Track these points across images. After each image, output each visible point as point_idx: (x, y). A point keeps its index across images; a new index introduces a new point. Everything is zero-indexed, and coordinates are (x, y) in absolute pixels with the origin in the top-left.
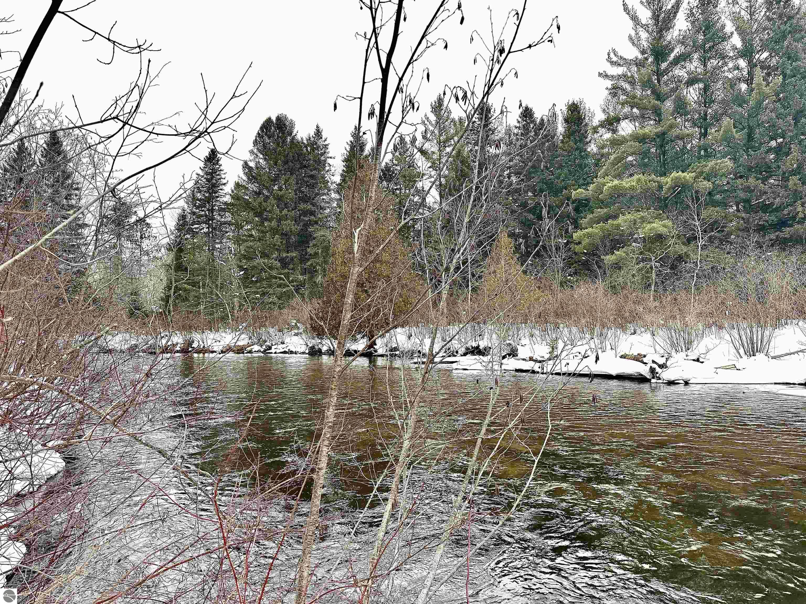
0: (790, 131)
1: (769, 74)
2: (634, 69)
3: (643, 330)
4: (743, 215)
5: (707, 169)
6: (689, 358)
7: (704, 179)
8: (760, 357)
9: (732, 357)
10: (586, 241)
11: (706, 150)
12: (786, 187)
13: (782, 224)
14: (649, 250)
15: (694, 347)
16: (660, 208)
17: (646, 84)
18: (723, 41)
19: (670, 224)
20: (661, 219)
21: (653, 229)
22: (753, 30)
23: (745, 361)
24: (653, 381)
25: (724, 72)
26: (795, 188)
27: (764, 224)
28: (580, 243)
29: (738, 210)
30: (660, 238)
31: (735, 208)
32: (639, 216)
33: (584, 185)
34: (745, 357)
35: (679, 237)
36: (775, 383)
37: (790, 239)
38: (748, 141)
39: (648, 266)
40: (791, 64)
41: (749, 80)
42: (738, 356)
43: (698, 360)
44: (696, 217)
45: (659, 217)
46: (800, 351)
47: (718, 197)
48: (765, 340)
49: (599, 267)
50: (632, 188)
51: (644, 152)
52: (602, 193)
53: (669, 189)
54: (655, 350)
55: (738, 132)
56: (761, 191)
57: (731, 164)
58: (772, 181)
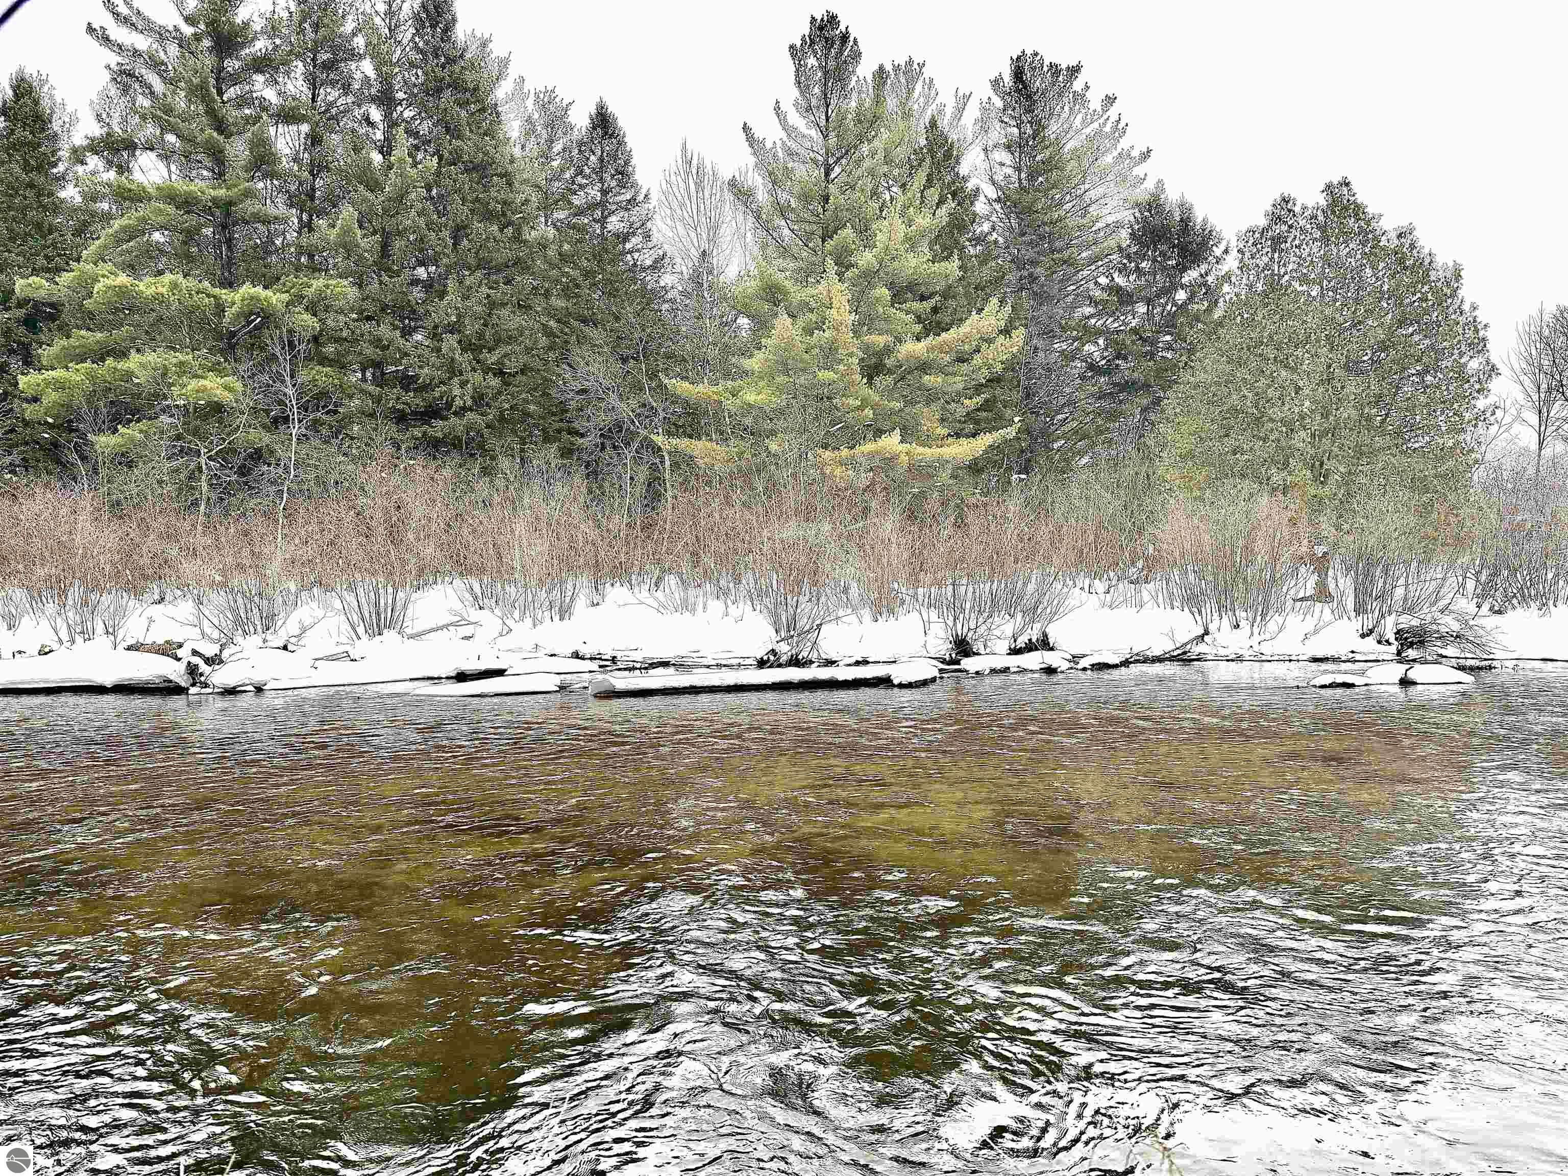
0: (446, 256)
1: (417, 148)
2: (173, 49)
3: (179, 593)
4: (371, 388)
5: (310, 292)
6: (269, 644)
7: (307, 309)
8: (390, 635)
9: (344, 639)
10: (51, 397)
11: (311, 256)
12: (439, 350)
13: (431, 413)
14: (196, 433)
15: (279, 623)
16: (222, 351)
17: (198, 92)
19: (239, 386)
20: (221, 373)
21: (203, 392)
22: (394, 60)
23: (365, 646)
24: (193, 690)
26: (451, 355)
27: (403, 410)
28: (35, 400)
29: (364, 379)
30: (217, 409)
31: (359, 375)
32: (174, 361)
33: (48, 270)
34: (365, 637)
35: (255, 411)
36: (411, 680)
37: (443, 441)
38: (382, 257)
39: (192, 466)
40: (450, 141)
41: (386, 149)
42: (354, 637)
43: (285, 648)
44: (288, 379)
45: (215, 368)
46: (451, 625)
47: (330, 349)
48: (399, 605)
49: (83, 458)
50: (158, 298)
51: (189, 232)
52: (90, 295)
53: (238, 315)
54: (203, 634)
55: (364, 236)
56: (399, 350)
57: (353, 293)
58: (418, 337)
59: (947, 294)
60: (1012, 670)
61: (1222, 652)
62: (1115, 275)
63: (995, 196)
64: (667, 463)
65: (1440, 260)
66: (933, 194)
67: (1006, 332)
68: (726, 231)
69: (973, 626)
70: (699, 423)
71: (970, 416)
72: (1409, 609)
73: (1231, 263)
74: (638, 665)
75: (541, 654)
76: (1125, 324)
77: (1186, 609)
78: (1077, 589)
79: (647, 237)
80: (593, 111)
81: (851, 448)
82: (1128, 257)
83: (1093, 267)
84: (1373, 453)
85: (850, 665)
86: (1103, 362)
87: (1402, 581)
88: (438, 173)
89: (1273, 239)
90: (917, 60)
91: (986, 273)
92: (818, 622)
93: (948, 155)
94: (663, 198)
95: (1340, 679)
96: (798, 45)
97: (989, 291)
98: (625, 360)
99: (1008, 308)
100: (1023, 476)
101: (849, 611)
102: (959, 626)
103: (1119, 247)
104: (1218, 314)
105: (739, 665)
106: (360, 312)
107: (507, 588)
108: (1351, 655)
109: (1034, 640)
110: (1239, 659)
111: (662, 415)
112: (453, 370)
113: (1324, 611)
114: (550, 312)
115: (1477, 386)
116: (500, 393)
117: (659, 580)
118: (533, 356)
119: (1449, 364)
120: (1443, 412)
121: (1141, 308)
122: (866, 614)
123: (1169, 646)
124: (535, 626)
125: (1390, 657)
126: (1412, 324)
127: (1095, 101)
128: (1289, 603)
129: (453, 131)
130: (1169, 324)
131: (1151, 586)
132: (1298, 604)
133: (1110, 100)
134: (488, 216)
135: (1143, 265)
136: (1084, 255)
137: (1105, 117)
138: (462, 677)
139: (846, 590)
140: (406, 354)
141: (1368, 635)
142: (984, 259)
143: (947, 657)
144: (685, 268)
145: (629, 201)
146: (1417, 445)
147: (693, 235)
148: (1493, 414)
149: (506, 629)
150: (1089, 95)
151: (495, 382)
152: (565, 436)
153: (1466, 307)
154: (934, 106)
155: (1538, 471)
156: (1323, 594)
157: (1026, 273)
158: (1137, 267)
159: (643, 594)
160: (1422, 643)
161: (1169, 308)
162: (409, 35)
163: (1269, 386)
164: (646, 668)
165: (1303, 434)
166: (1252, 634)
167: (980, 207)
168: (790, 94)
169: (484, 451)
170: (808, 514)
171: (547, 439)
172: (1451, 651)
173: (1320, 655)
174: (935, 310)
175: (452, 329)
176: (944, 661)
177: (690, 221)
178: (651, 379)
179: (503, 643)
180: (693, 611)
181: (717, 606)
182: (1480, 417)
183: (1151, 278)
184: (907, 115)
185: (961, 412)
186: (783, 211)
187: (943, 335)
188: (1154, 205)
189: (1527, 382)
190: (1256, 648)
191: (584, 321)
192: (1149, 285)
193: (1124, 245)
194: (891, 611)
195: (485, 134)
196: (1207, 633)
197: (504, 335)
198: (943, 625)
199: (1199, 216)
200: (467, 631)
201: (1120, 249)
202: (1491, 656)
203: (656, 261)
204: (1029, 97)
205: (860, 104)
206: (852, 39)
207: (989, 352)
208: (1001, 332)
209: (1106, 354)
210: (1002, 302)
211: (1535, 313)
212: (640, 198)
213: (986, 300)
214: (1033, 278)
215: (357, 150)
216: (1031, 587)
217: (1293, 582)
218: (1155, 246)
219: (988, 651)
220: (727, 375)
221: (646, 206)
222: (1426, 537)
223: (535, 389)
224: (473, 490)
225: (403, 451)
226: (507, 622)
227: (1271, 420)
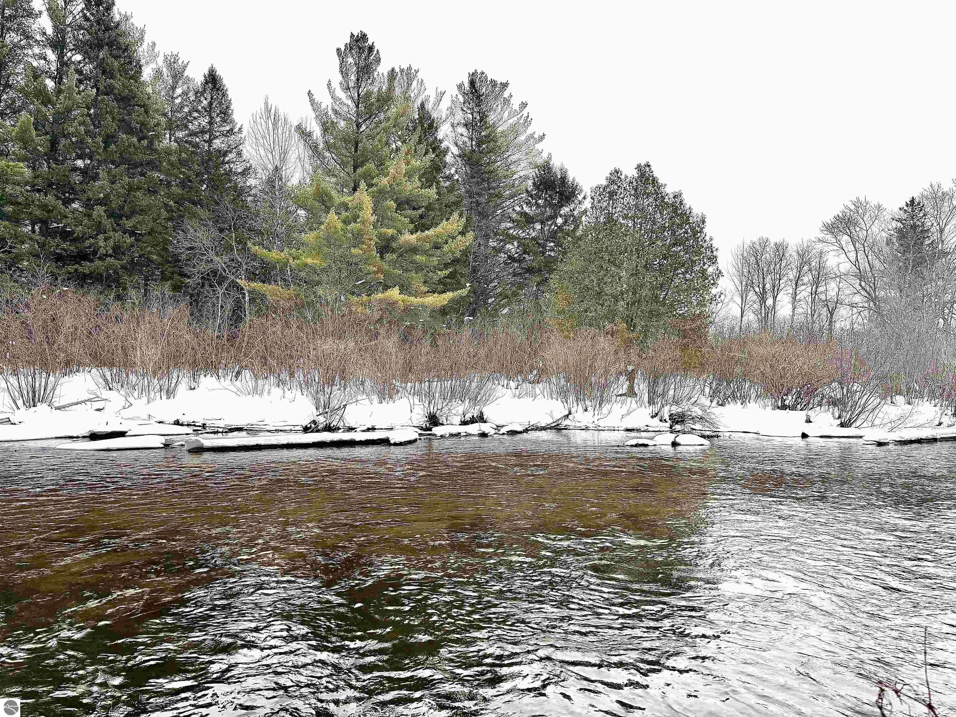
0: (99, 154)
4: (38, 237)
8: (42, 407)
9: (6, 409)
12: (89, 216)
13: (82, 257)
18: (28, 16)
22: (68, 23)
23: (23, 414)
25: (27, 55)
26: (99, 219)
27: (61, 254)
29: (33, 231)
31: (30, 228)
34: (23, 408)
36: (56, 438)
37: (89, 276)
38: (51, 150)
40: (106, 79)
41: (58, 79)
42: (15, 408)
46: (88, 400)
48: (50, 386)
55: (38, 135)
56: (60, 213)
57: (27, 173)
58: (75, 205)
59: (429, 208)
60: (462, 434)
61: (578, 425)
62: (524, 207)
63: (457, 153)
64: (247, 298)
65: (695, 211)
66: (422, 148)
67: (462, 233)
68: (292, 156)
69: (440, 407)
70: (269, 273)
71: (440, 282)
72: (676, 402)
73: (587, 204)
74: (221, 430)
75: (152, 421)
76: (528, 234)
77: (559, 399)
78: (500, 386)
79: (239, 154)
80: (207, 73)
81: (369, 295)
82: (531, 196)
83: (512, 200)
84: (659, 315)
85: (364, 431)
86: (516, 256)
87: (673, 386)
88: (96, 100)
89: (609, 193)
90: (414, 68)
91: (452, 198)
92: (344, 403)
93: (431, 126)
94: (251, 131)
95: (641, 442)
96: (343, 49)
97: (453, 208)
98: (221, 230)
99: (464, 219)
100: (471, 318)
101: (364, 397)
102: (432, 407)
103: (527, 190)
104: (579, 233)
105: (291, 430)
106: (33, 186)
107: (130, 376)
108: (646, 428)
109: (475, 416)
110: (587, 429)
111: (245, 267)
112: (100, 229)
113: (631, 402)
114: (169, 196)
115: (712, 282)
116: (132, 246)
117: (238, 373)
118: (157, 223)
119: (698, 269)
120: (694, 295)
121: (538, 226)
122: (375, 398)
123: (550, 421)
124: (149, 402)
125: (667, 429)
126: (680, 246)
127: (515, 104)
128: (614, 398)
129: (106, 72)
130: (553, 236)
131: (540, 386)
132: (619, 398)
133: (524, 105)
134: (130, 131)
135: (540, 201)
136: (507, 192)
137: (521, 115)
138: (94, 437)
139: (363, 383)
140: (66, 217)
141: (655, 417)
142: (451, 190)
143: (424, 426)
144: (263, 175)
145: (228, 131)
146: (681, 312)
147: (270, 156)
148: (720, 297)
149: (128, 404)
150: (512, 101)
151: (129, 240)
152: (176, 276)
153: (707, 238)
154: (423, 96)
155: (741, 328)
156: (631, 393)
157: (474, 200)
158: (536, 202)
159: (226, 382)
160: (683, 421)
161: (553, 227)
162: (79, 8)
163: (605, 275)
164: (226, 432)
165: (622, 303)
166: (594, 415)
167: (449, 159)
168: (337, 78)
169: (118, 285)
170: (340, 335)
171: (164, 279)
172: (698, 426)
173: (630, 427)
174: (421, 217)
175: (100, 202)
176: (422, 429)
177: (269, 147)
178: (238, 244)
179: (126, 413)
180: (261, 394)
181: (277, 391)
182: (713, 299)
183: (543, 209)
184: (407, 99)
185: (436, 278)
186: (329, 147)
187: (427, 232)
188: (546, 167)
189: (736, 280)
190: (596, 422)
191: (194, 203)
192: (543, 213)
193: (529, 189)
194: (391, 397)
195: (131, 78)
196: (570, 413)
197: (138, 209)
198: (422, 407)
199: (571, 176)
200: (99, 405)
201: (527, 191)
202: (718, 430)
203: (245, 170)
204: (478, 97)
205: (380, 89)
206: (376, 50)
207: (452, 244)
208: (460, 233)
209: (518, 251)
210: (461, 216)
211: (741, 244)
212: (236, 130)
213: (451, 214)
214: (478, 204)
215: (36, 77)
216: (474, 385)
217: (616, 386)
218: (547, 191)
219: (448, 422)
220: (290, 245)
221: (240, 135)
222: (685, 363)
223: (157, 245)
224: (108, 310)
225: (59, 281)
226: (129, 399)
227: (607, 295)
